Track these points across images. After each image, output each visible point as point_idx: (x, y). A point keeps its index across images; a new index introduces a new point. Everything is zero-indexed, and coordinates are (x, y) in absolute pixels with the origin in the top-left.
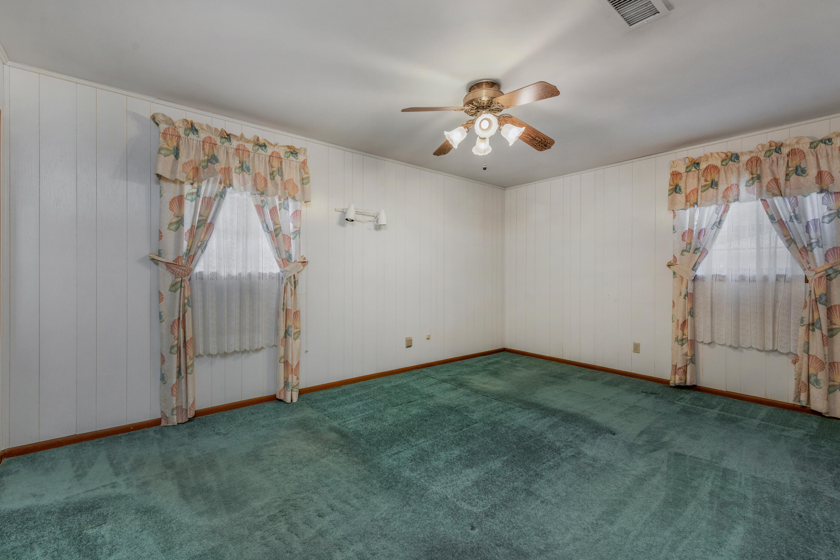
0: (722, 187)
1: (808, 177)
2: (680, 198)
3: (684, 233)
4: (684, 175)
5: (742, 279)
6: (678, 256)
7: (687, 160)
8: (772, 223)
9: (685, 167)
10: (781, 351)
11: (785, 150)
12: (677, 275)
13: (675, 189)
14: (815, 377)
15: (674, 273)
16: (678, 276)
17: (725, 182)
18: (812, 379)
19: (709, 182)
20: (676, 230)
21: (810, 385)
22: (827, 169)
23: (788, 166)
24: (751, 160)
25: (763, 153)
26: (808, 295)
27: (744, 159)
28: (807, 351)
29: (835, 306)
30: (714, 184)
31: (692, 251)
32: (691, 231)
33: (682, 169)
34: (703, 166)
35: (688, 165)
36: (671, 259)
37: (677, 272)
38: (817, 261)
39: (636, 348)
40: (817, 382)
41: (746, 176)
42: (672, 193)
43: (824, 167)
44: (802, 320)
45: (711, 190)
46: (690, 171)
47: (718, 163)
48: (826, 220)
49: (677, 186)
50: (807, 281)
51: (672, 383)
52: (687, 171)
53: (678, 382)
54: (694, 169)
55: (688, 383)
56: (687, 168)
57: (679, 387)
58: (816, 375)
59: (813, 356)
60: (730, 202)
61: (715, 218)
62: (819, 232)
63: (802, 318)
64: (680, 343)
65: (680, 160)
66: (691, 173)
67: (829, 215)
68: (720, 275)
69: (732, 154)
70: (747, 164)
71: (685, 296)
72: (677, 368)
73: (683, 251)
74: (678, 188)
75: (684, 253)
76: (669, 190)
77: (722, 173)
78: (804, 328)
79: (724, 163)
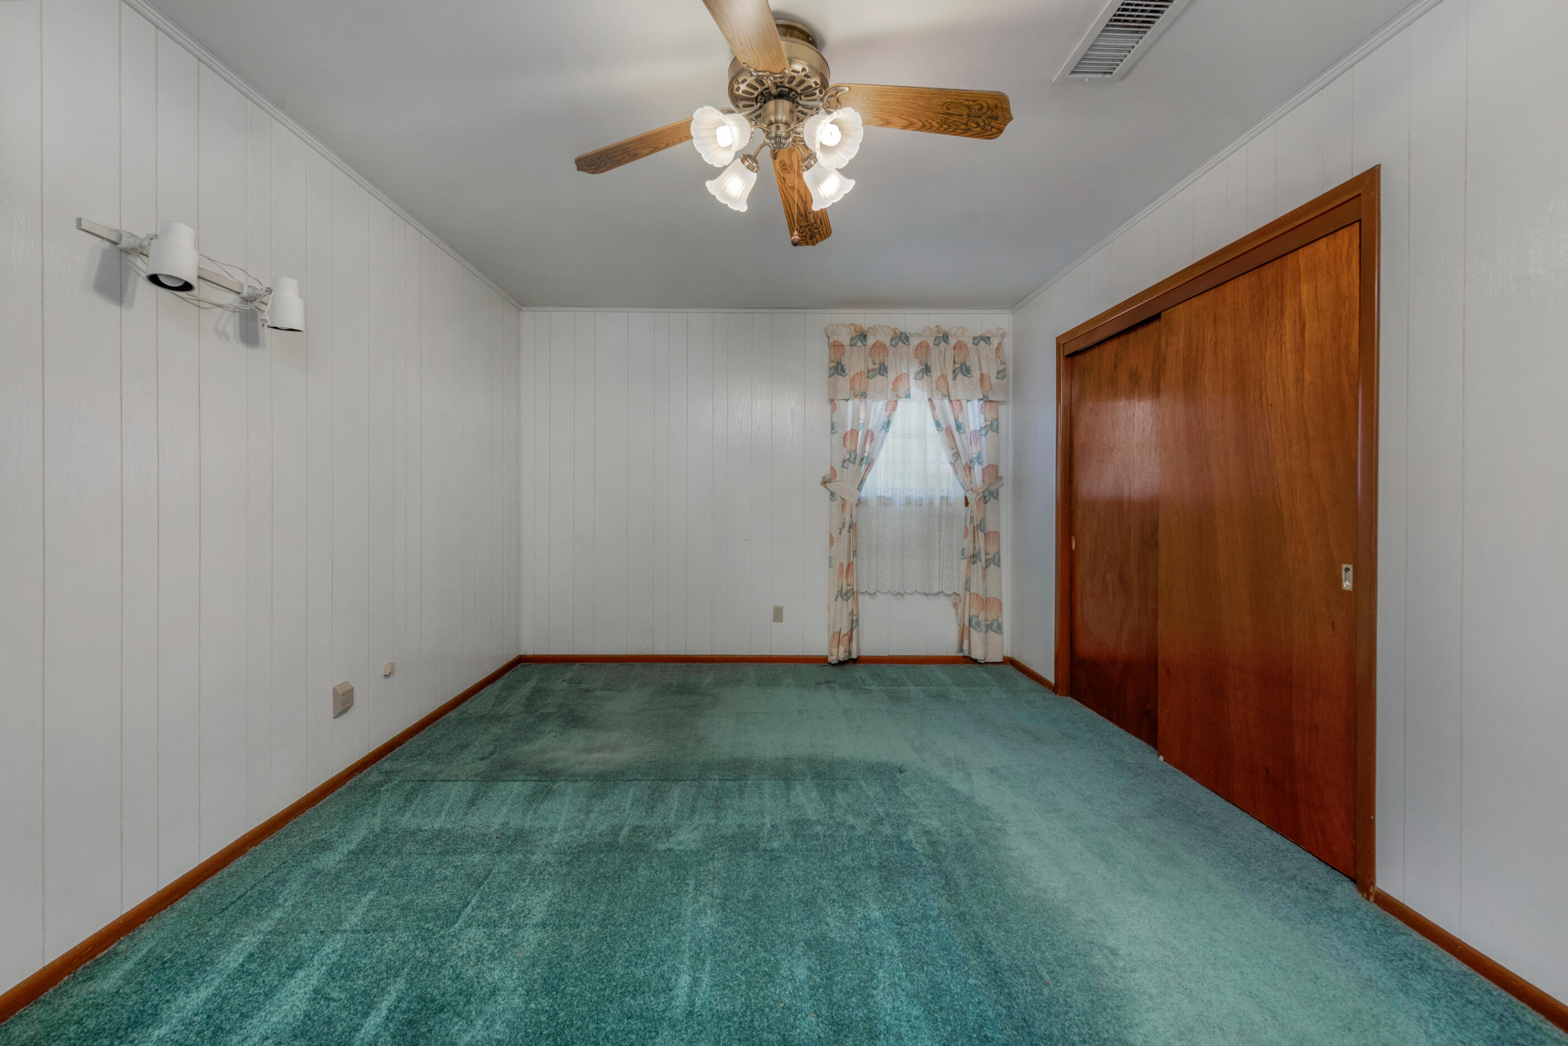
0: (892, 375)
1: (972, 378)
2: (843, 382)
3: (846, 435)
4: (848, 349)
5: (908, 502)
6: (838, 467)
7: (853, 327)
8: (938, 430)
9: (849, 337)
10: (947, 593)
11: (953, 341)
12: (836, 496)
13: (838, 369)
14: (976, 619)
15: (832, 494)
16: (838, 498)
17: (894, 369)
18: (973, 623)
19: (877, 366)
20: (836, 428)
21: (971, 629)
22: (987, 373)
23: (955, 363)
24: (920, 345)
25: (933, 339)
26: (969, 521)
27: (914, 342)
28: (967, 588)
29: (989, 532)
30: (883, 370)
31: (858, 461)
32: (854, 432)
33: (846, 341)
34: (871, 341)
35: (853, 336)
36: (826, 472)
37: (837, 493)
38: (977, 480)
39: (778, 614)
40: (978, 624)
41: (915, 367)
42: (833, 374)
43: (985, 371)
44: (963, 552)
45: (879, 377)
46: (855, 345)
47: (887, 342)
48: (983, 432)
49: (839, 363)
50: (967, 504)
51: (833, 659)
52: (852, 344)
53: (842, 656)
54: (859, 343)
55: (854, 656)
56: (852, 339)
57: (841, 663)
58: (977, 617)
59: (974, 594)
60: (900, 398)
61: (884, 418)
62: (979, 446)
63: (963, 549)
64: (845, 598)
65: (844, 326)
66: (855, 348)
67: (986, 426)
68: (884, 497)
69: (901, 333)
70: (916, 350)
71: (850, 527)
72: (841, 636)
73: (844, 461)
74: (839, 367)
75: (846, 465)
76: (830, 369)
77: (891, 354)
78: (966, 560)
79: (894, 343)
